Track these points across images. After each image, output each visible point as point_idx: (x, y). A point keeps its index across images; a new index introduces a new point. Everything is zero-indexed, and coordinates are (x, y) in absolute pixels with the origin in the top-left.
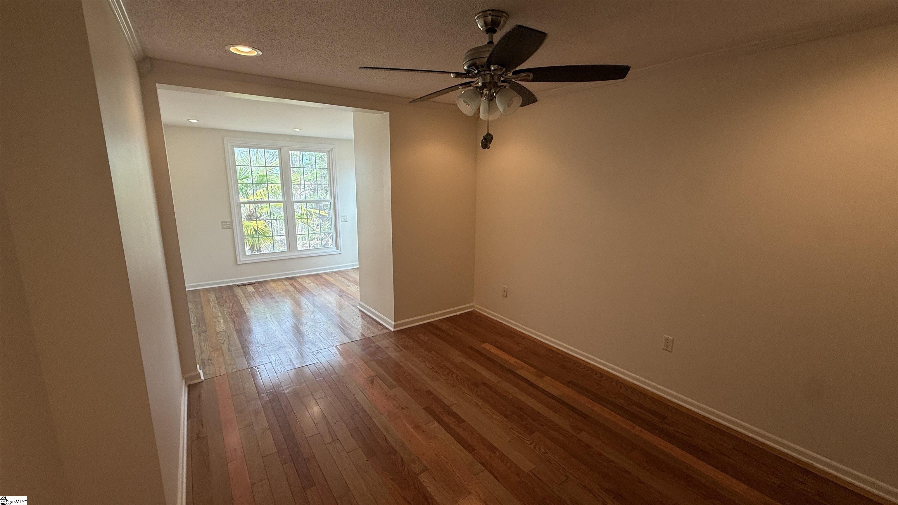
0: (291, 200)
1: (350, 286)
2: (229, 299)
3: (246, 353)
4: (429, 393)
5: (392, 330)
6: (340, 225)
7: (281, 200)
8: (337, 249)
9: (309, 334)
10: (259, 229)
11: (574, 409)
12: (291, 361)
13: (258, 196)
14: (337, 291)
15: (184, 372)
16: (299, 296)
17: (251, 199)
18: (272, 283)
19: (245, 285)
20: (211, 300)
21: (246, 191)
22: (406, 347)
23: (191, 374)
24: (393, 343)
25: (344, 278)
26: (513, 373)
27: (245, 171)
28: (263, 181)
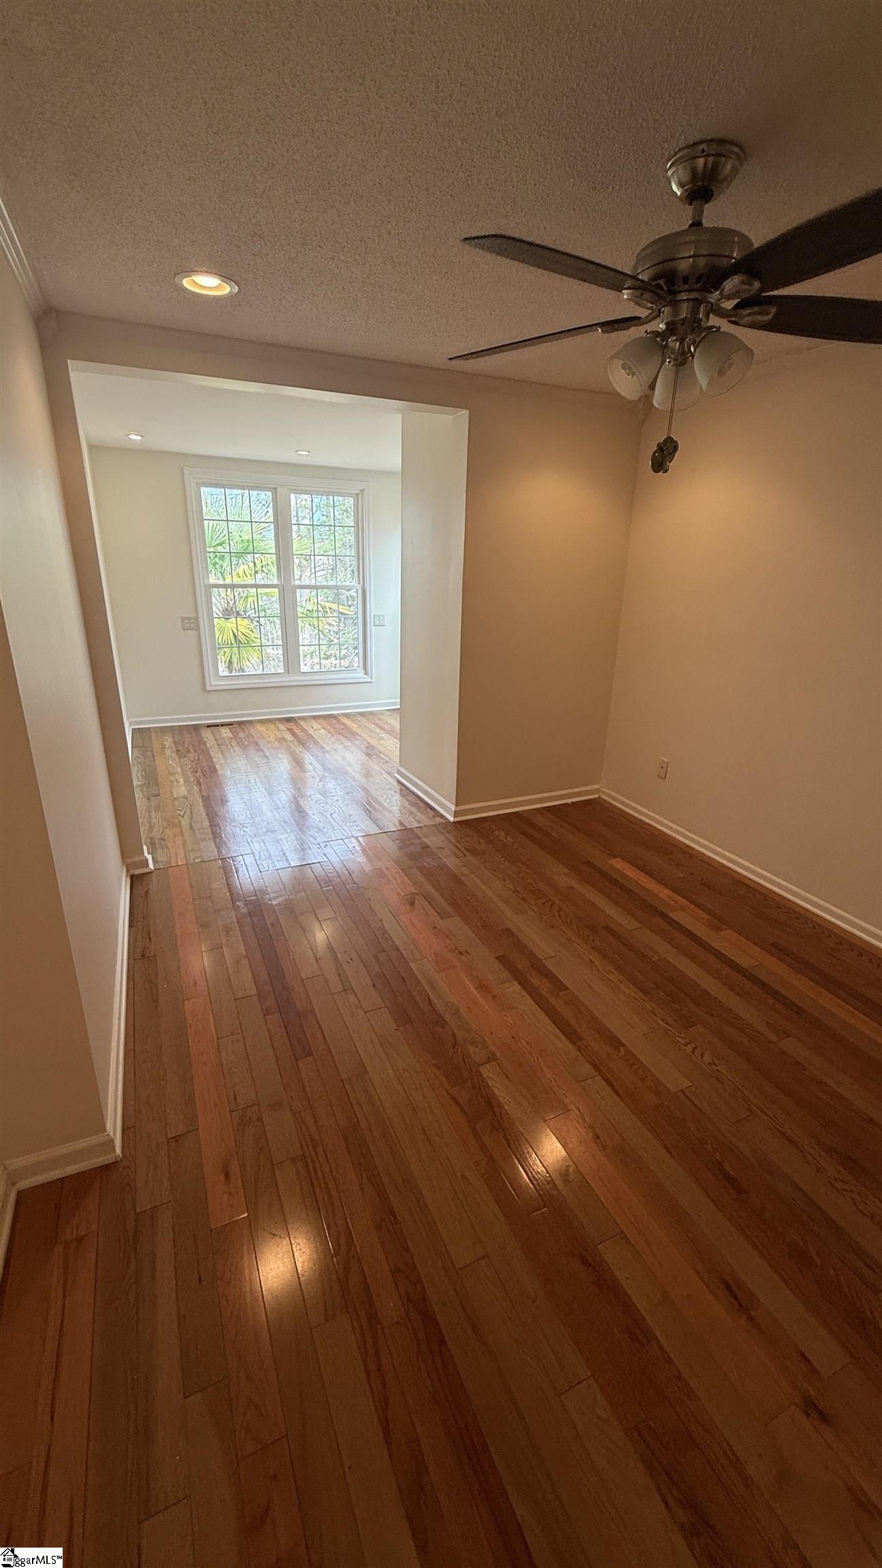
0: (293, 584)
1: (384, 739)
2: (194, 747)
3: (216, 835)
4: (509, 933)
5: (451, 819)
6: (372, 630)
7: (275, 582)
8: (365, 674)
9: (313, 814)
10: (239, 633)
12: (284, 854)
13: (239, 577)
14: (363, 747)
15: (124, 855)
16: (300, 750)
17: (228, 581)
18: (259, 724)
19: (218, 726)
20: (167, 746)
21: (222, 567)
22: (473, 851)
23: (136, 859)
24: (452, 843)
25: (374, 724)
26: (663, 915)
27: (220, 531)
28: (248, 550)
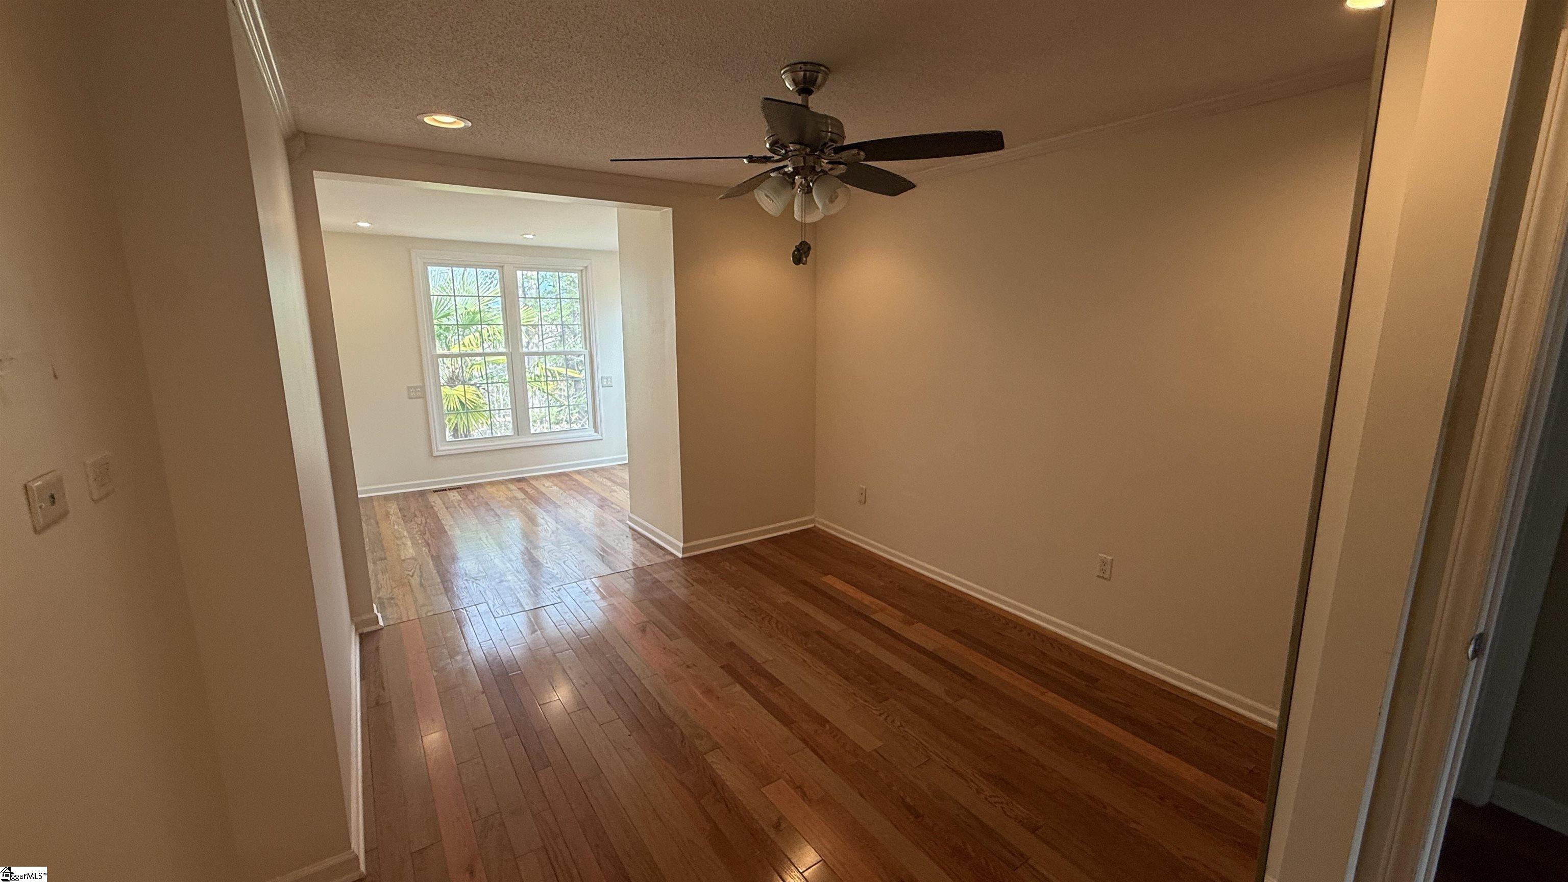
0: (521, 351)
1: (616, 491)
2: (420, 511)
3: (447, 587)
4: (732, 645)
5: (680, 555)
6: (601, 391)
7: (502, 349)
8: (596, 432)
9: (547, 563)
10: (467, 400)
11: (954, 668)
12: (518, 600)
13: (465, 346)
14: (595, 500)
15: (354, 614)
16: (532, 507)
17: (455, 350)
18: (489, 486)
19: (446, 490)
20: (392, 512)
21: (447, 338)
22: (700, 581)
23: (364, 618)
24: (681, 576)
25: (606, 478)
26: (866, 618)
27: (445, 305)
28: (473, 321)
